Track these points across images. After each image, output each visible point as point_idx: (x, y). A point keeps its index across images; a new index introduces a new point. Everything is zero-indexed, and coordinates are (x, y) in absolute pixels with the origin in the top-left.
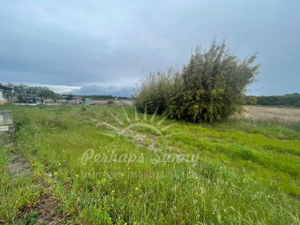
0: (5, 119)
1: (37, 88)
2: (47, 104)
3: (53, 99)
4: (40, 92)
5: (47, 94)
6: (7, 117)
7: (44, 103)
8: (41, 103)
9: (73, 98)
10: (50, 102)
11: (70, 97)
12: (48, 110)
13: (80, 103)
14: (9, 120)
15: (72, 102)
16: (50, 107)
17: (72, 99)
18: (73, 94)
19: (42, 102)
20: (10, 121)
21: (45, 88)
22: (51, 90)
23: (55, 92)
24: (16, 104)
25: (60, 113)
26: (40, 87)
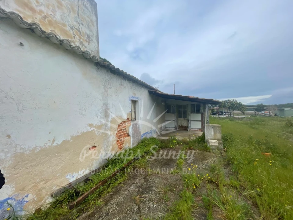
0: (215, 133)
1: (227, 101)
2: (234, 116)
3: (241, 111)
4: (229, 104)
5: (235, 106)
6: (216, 131)
7: (232, 116)
8: (229, 115)
9: (265, 108)
10: (238, 114)
11: (260, 108)
12: (238, 123)
13: (276, 115)
14: (218, 134)
15: (264, 114)
16: (239, 119)
17: (264, 110)
18: (264, 104)
19: (231, 114)
20: (219, 136)
21: (233, 100)
22: (238, 102)
23: (243, 103)
24: (213, 116)
25: (254, 127)
26: (229, 100)
